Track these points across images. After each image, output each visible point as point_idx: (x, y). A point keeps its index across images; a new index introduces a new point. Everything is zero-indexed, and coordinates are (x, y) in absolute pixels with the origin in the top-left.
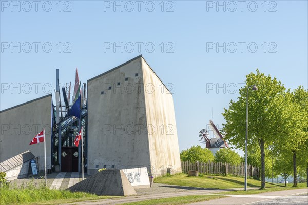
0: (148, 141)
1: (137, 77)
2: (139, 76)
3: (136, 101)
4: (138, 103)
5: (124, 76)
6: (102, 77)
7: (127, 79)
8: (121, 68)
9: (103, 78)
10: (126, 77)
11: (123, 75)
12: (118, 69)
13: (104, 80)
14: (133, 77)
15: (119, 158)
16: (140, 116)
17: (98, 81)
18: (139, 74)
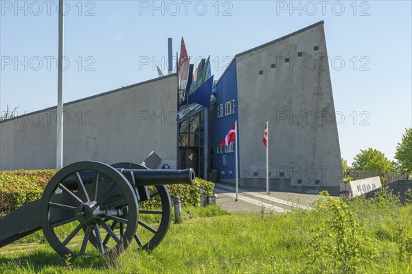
0: (338, 141)
1: (317, 52)
2: (320, 51)
3: (316, 84)
4: (319, 88)
5: (296, 49)
6: (260, 50)
7: (300, 54)
8: (290, 38)
9: (262, 51)
10: (299, 50)
11: (293, 48)
12: (286, 40)
13: (264, 54)
14: (311, 51)
15: (292, 163)
16: (323, 105)
17: (254, 56)
18: (320, 47)
